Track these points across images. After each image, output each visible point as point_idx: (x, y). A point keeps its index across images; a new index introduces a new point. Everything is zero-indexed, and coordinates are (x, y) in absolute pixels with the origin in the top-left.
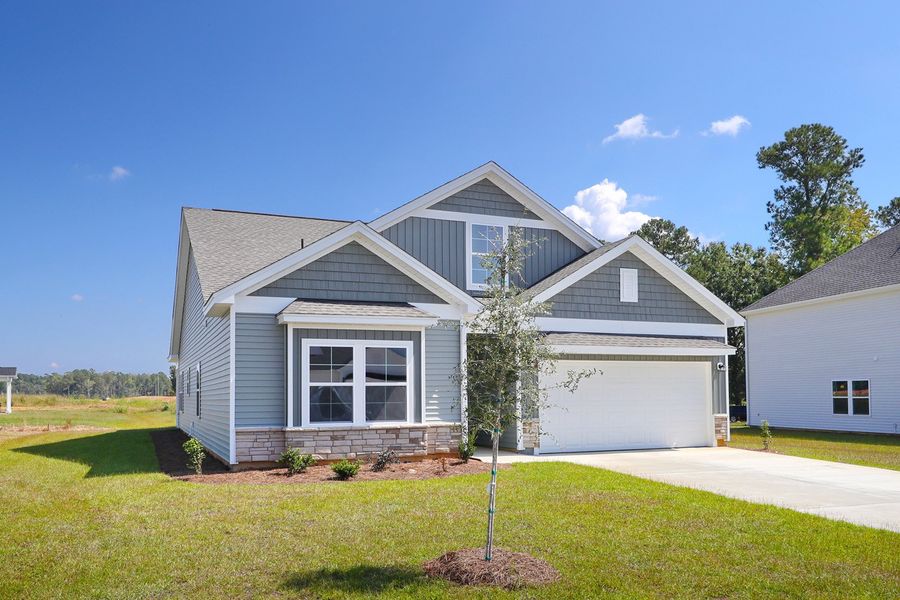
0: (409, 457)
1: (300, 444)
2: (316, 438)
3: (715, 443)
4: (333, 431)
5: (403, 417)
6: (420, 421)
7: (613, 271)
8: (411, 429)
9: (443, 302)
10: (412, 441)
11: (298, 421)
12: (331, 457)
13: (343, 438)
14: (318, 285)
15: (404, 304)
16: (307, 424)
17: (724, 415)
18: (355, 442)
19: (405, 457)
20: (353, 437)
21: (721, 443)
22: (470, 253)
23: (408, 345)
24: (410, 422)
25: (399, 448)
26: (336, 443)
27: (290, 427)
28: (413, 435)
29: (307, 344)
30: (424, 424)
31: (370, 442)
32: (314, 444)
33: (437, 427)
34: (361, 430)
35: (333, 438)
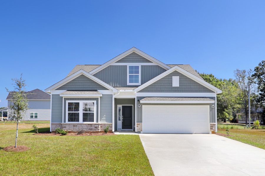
0: (95, 132)
1: (65, 127)
2: (69, 126)
3: (211, 132)
4: (74, 124)
5: (93, 121)
6: (98, 122)
7: (170, 77)
8: (95, 124)
9: (108, 89)
10: (96, 127)
11: (65, 121)
12: (73, 131)
13: (76, 126)
14: (72, 86)
15: (96, 91)
16: (67, 122)
17: (215, 123)
18: (80, 127)
19: (94, 132)
20: (79, 126)
21: (213, 133)
22: (128, 75)
23: (95, 102)
24: (95, 122)
25: (92, 129)
26: (75, 127)
27: (63, 123)
28: (96, 126)
29: (67, 102)
30: (99, 123)
31: (83, 127)
32: (69, 127)
33: (105, 124)
34: (81, 124)
35: (74, 126)
